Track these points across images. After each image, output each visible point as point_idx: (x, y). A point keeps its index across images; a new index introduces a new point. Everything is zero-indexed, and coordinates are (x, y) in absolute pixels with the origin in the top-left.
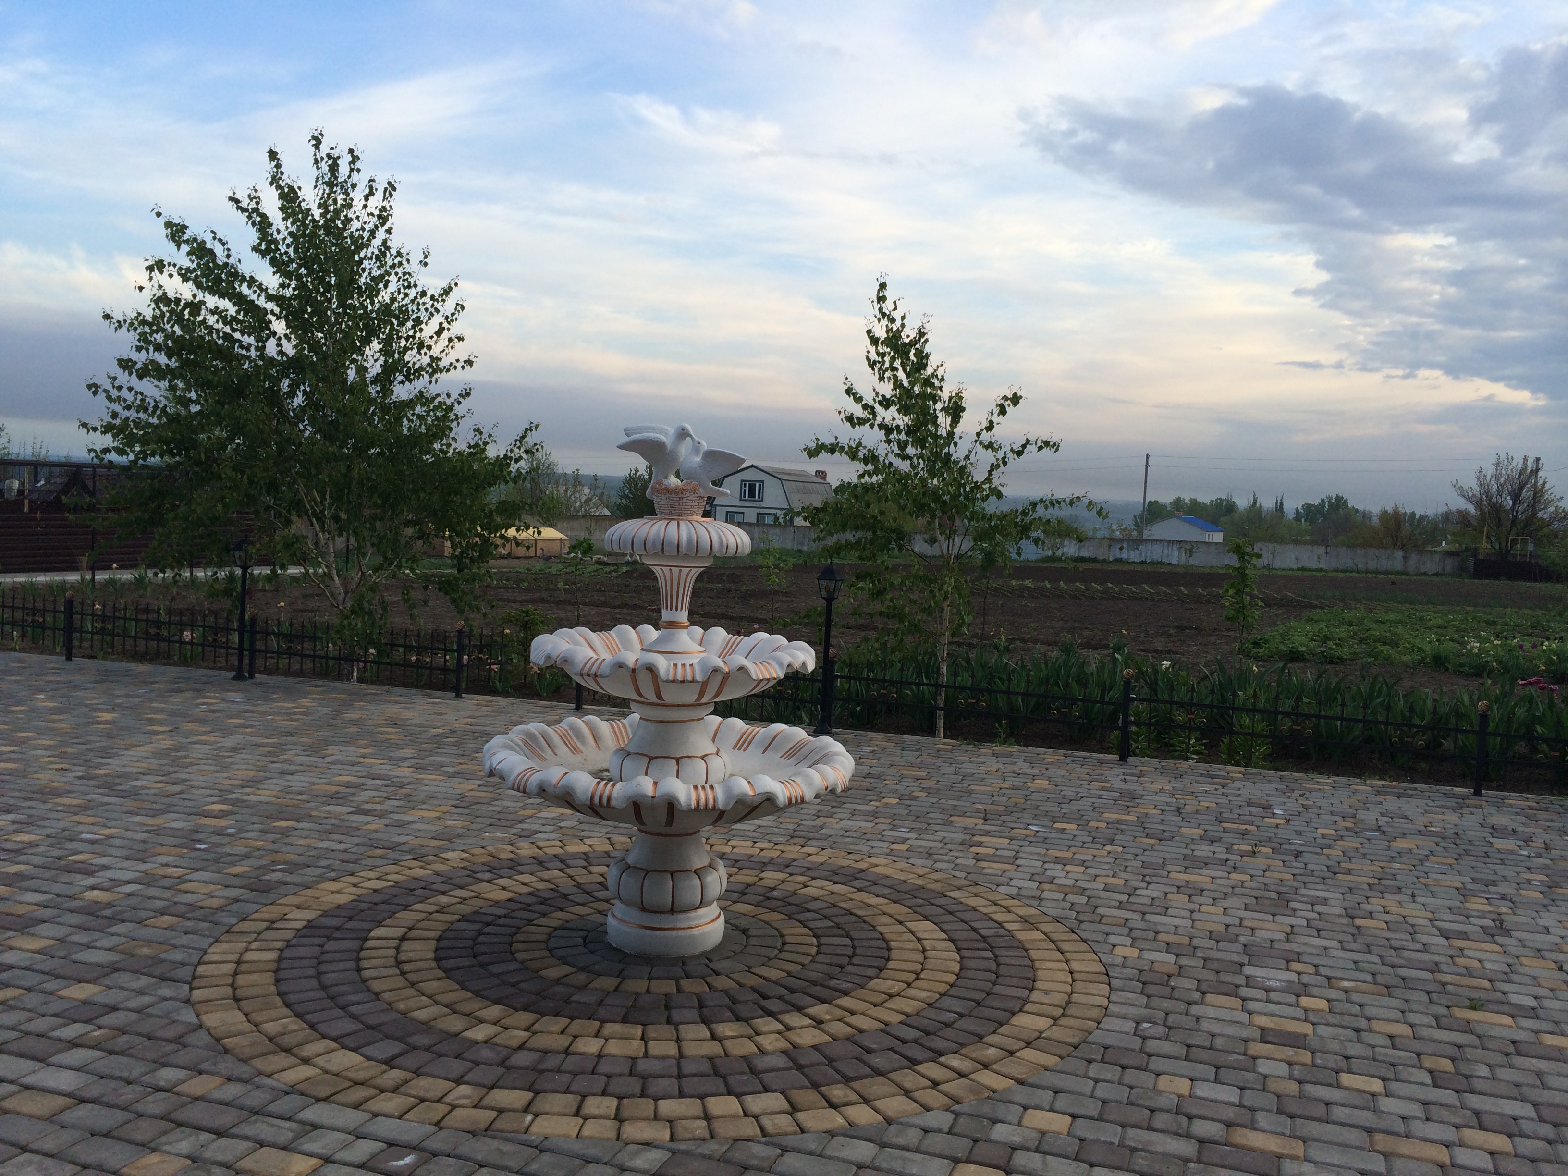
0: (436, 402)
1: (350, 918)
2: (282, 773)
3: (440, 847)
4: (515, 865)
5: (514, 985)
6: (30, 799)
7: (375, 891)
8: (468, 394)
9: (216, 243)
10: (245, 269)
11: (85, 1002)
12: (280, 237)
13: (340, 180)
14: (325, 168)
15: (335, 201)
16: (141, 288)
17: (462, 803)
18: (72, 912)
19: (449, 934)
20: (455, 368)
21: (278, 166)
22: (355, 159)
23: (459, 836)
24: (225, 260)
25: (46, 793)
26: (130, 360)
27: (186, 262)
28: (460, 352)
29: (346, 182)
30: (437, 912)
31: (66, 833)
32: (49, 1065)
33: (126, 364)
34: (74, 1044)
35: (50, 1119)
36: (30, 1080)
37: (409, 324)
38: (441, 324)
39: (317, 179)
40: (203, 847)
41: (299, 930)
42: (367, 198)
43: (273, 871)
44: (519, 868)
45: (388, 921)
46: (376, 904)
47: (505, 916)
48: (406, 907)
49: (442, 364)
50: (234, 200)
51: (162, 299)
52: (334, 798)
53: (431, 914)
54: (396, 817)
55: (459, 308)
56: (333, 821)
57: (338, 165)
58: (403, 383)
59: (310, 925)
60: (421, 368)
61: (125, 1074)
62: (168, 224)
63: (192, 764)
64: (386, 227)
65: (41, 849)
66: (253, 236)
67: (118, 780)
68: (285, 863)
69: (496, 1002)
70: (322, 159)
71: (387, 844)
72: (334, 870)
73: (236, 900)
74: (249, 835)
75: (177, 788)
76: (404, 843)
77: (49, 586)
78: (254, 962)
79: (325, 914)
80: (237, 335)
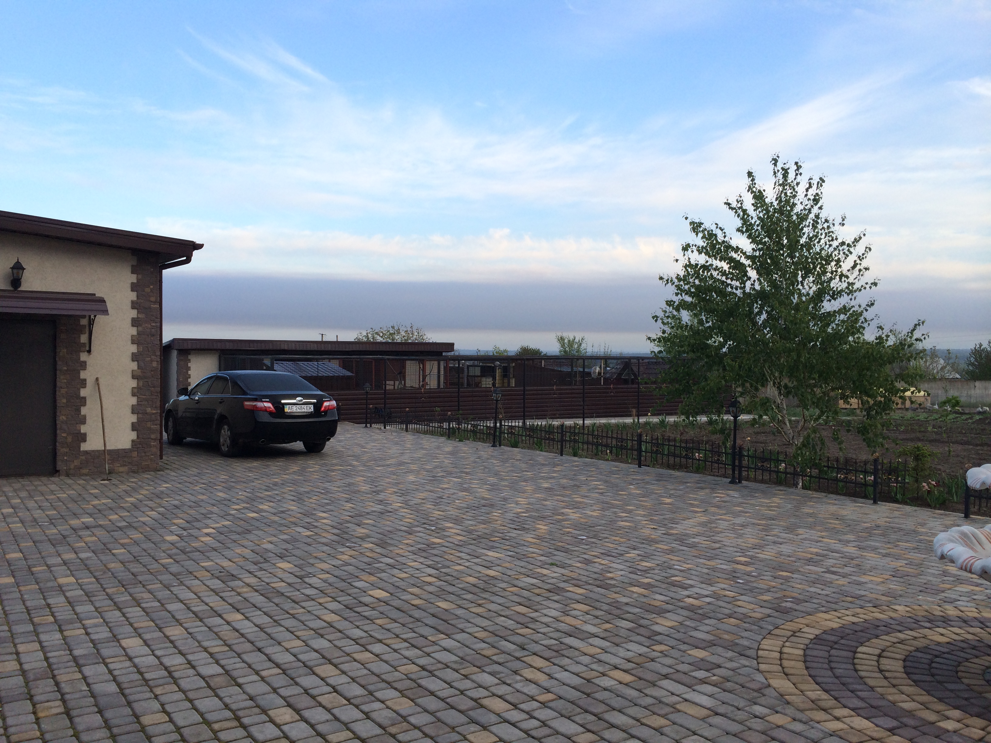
0: (851, 312)
1: (842, 638)
2: (774, 543)
3: (889, 601)
4: (946, 621)
5: (966, 699)
6: (643, 543)
7: (853, 623)
8: (872, 304)
9: (718, 230)
10: (734, 243)
11: (702, 660)
12: (753, 222)
13: (789, 181)
14: (780, 176)
15: (786, 194)
16: (677, 260)
17: (896, 574)
18: (682, 608)
19: (911, 658)
20: (865, 288)
21: (753, 180)
22: (799, 167)
23: (901, 596)
24: (723, 239)
25: (651, 541)
26: (672, 301)
27: (701, 243)
28: (868, 277)
29: (792, 182)
30: (899, 643)
31: (666, 564)
32: (694, 690)
33: (669, 303)
34: (703, 681)
35: (703, 719)
36: (686, 696)
37: (833, 263)
38: (855, 261)
39: (775, 183)
40: (741, 581)
41: (811, 640)
42: (807, 190)
43: (786, 601)
44: (949, 622)
45: (867, 644)
46: (856, 631)
47: (948, 653)
48: (877, 637)
49: (855, 287)
50: (728, 204)
51: (689, 265)
52: (809, 561)
53: (894, 643)
54: (854, 578)
55: (868, 250)
56: (814, 576)
57: (788, 173)
58: (830, 301)
59: (817, 637)
60: (842, 291)
61: (736, 704)
62: (692, 223)
63: (721, 532)
64: (819, 205)
65: (656, 571)
66: (738, 223)
67: (684, 537)
68: (793, 598)
69: (956, 708)
70: (778, 171)
71: (852, 595)
72: (823, 606)
73: (769, 616)
74: (765, 578)
75: (717, 545)
76: (863, 596)
77: (617, 425)
78: (790, 654)
79: (825, 632)
80: (729, 281)
